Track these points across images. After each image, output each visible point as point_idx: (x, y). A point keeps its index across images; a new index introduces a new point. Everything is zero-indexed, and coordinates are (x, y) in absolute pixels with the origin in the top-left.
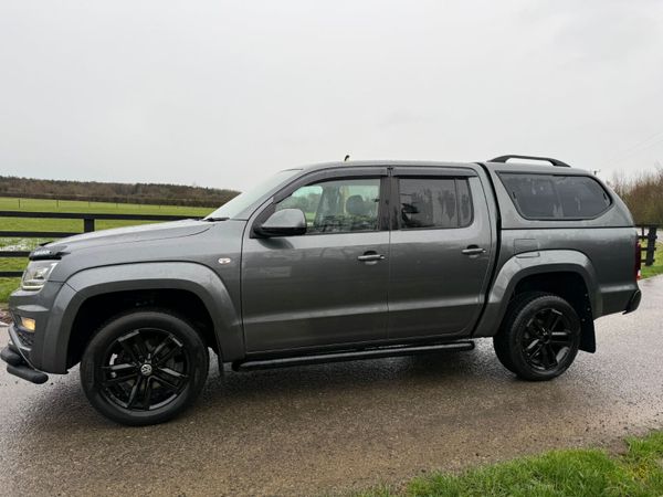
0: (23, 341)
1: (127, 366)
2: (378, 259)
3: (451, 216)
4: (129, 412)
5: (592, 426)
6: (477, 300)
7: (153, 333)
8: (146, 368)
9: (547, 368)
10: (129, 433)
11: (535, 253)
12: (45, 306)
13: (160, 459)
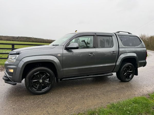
0: (9, 75)
1: (36, 80)
2: (93, 55)
3: (109, 45)
4: (37, 91)
5: (141, 91)
6: (114, 64)
7: (42, 72)
8: (41, 81)
9: (128, 79)
10: (37, 96)
11: (126, 54)
12: (16, 66)
13: (47, 102)
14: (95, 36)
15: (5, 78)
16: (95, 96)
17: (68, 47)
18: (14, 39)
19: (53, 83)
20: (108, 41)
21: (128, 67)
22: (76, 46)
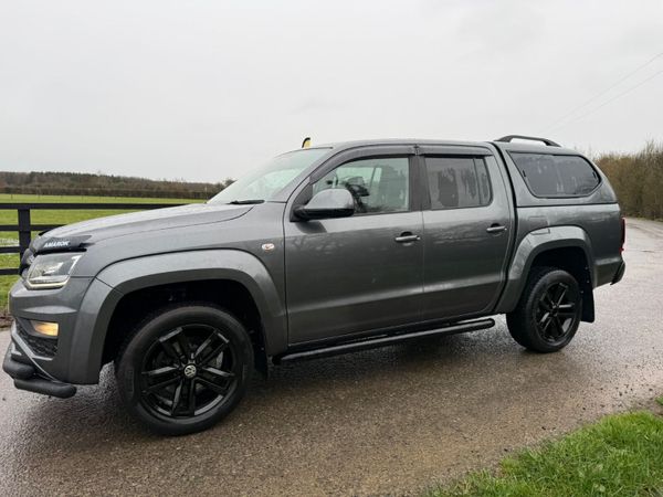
1: (168, 369)
2: (415, 240)
3: (473, 195)
4: (173, 420)
6: (500, 277)
8: (190, 370)
10: (177, 444)
11: (546, 230)
12: (71, 306)
14: (417, 155)
15: (17, 367)
16: (439, 425)
17: (306, 207)
18: (11, 186)
19: (244, 377)
20: (469, 179)
21: (554, 290)
22: (340, 205)
